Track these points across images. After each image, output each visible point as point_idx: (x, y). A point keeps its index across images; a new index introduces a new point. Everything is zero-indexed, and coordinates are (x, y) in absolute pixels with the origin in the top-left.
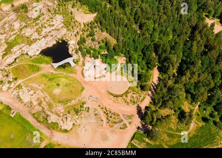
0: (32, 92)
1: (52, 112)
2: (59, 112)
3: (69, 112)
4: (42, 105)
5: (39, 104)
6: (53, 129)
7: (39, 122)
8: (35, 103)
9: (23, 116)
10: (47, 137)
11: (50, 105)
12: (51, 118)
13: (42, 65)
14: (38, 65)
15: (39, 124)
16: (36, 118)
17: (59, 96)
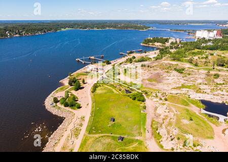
0: (167, 111)
1: (166, 128)
2: (171, 132)
3: (178, 139)
4: (165, 121)
5: (164, 119)
6: (155, 137)
7: (151, 126)
8: (162, 117)
9: (147, 117)
10: (145, 137)
11: (170, 124)
12: (162, 130)
13: (192, 105)
14: (190, 103)
15: (150, 127)
16: (152, 123)
17: (184, 125)
